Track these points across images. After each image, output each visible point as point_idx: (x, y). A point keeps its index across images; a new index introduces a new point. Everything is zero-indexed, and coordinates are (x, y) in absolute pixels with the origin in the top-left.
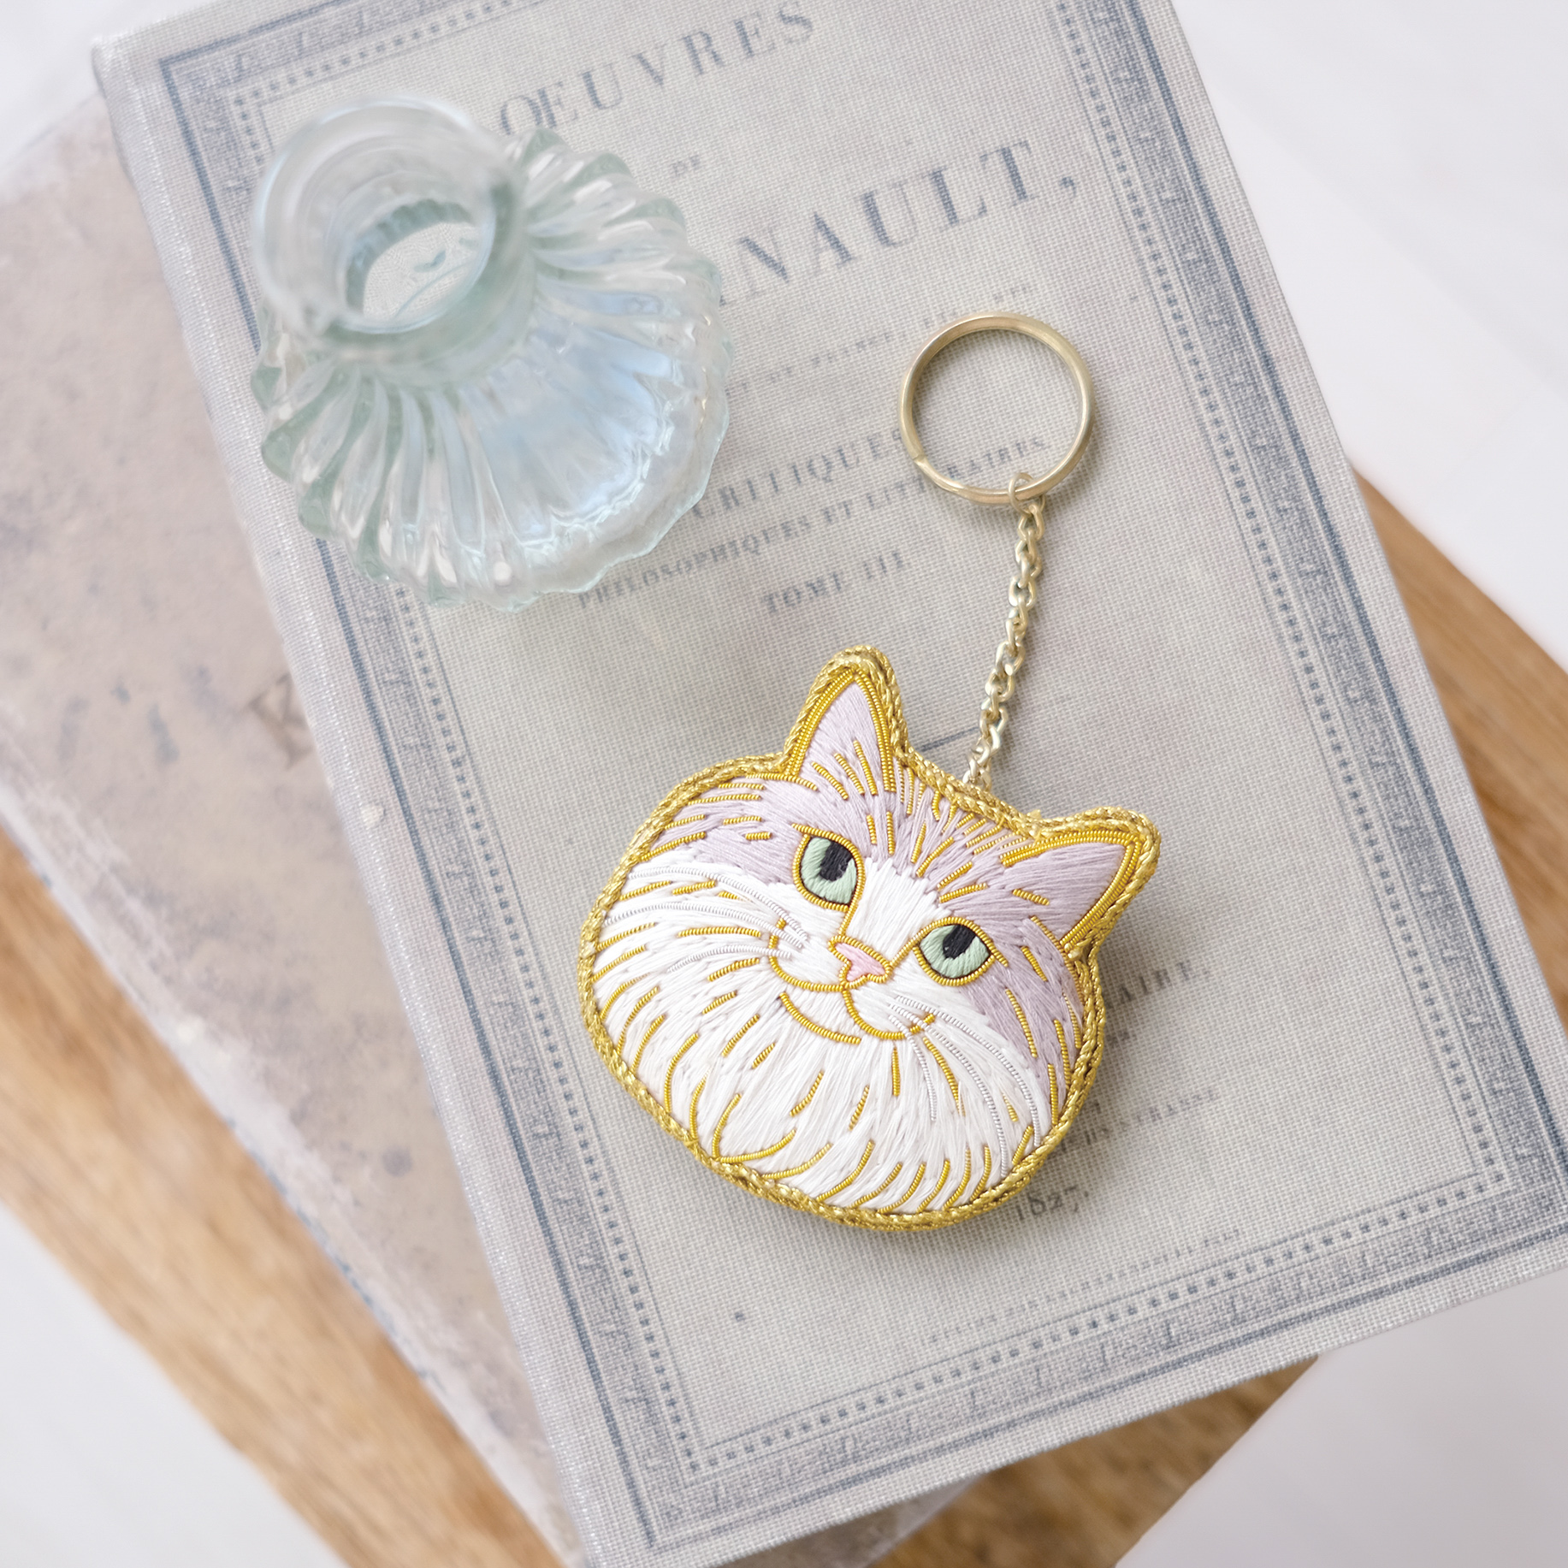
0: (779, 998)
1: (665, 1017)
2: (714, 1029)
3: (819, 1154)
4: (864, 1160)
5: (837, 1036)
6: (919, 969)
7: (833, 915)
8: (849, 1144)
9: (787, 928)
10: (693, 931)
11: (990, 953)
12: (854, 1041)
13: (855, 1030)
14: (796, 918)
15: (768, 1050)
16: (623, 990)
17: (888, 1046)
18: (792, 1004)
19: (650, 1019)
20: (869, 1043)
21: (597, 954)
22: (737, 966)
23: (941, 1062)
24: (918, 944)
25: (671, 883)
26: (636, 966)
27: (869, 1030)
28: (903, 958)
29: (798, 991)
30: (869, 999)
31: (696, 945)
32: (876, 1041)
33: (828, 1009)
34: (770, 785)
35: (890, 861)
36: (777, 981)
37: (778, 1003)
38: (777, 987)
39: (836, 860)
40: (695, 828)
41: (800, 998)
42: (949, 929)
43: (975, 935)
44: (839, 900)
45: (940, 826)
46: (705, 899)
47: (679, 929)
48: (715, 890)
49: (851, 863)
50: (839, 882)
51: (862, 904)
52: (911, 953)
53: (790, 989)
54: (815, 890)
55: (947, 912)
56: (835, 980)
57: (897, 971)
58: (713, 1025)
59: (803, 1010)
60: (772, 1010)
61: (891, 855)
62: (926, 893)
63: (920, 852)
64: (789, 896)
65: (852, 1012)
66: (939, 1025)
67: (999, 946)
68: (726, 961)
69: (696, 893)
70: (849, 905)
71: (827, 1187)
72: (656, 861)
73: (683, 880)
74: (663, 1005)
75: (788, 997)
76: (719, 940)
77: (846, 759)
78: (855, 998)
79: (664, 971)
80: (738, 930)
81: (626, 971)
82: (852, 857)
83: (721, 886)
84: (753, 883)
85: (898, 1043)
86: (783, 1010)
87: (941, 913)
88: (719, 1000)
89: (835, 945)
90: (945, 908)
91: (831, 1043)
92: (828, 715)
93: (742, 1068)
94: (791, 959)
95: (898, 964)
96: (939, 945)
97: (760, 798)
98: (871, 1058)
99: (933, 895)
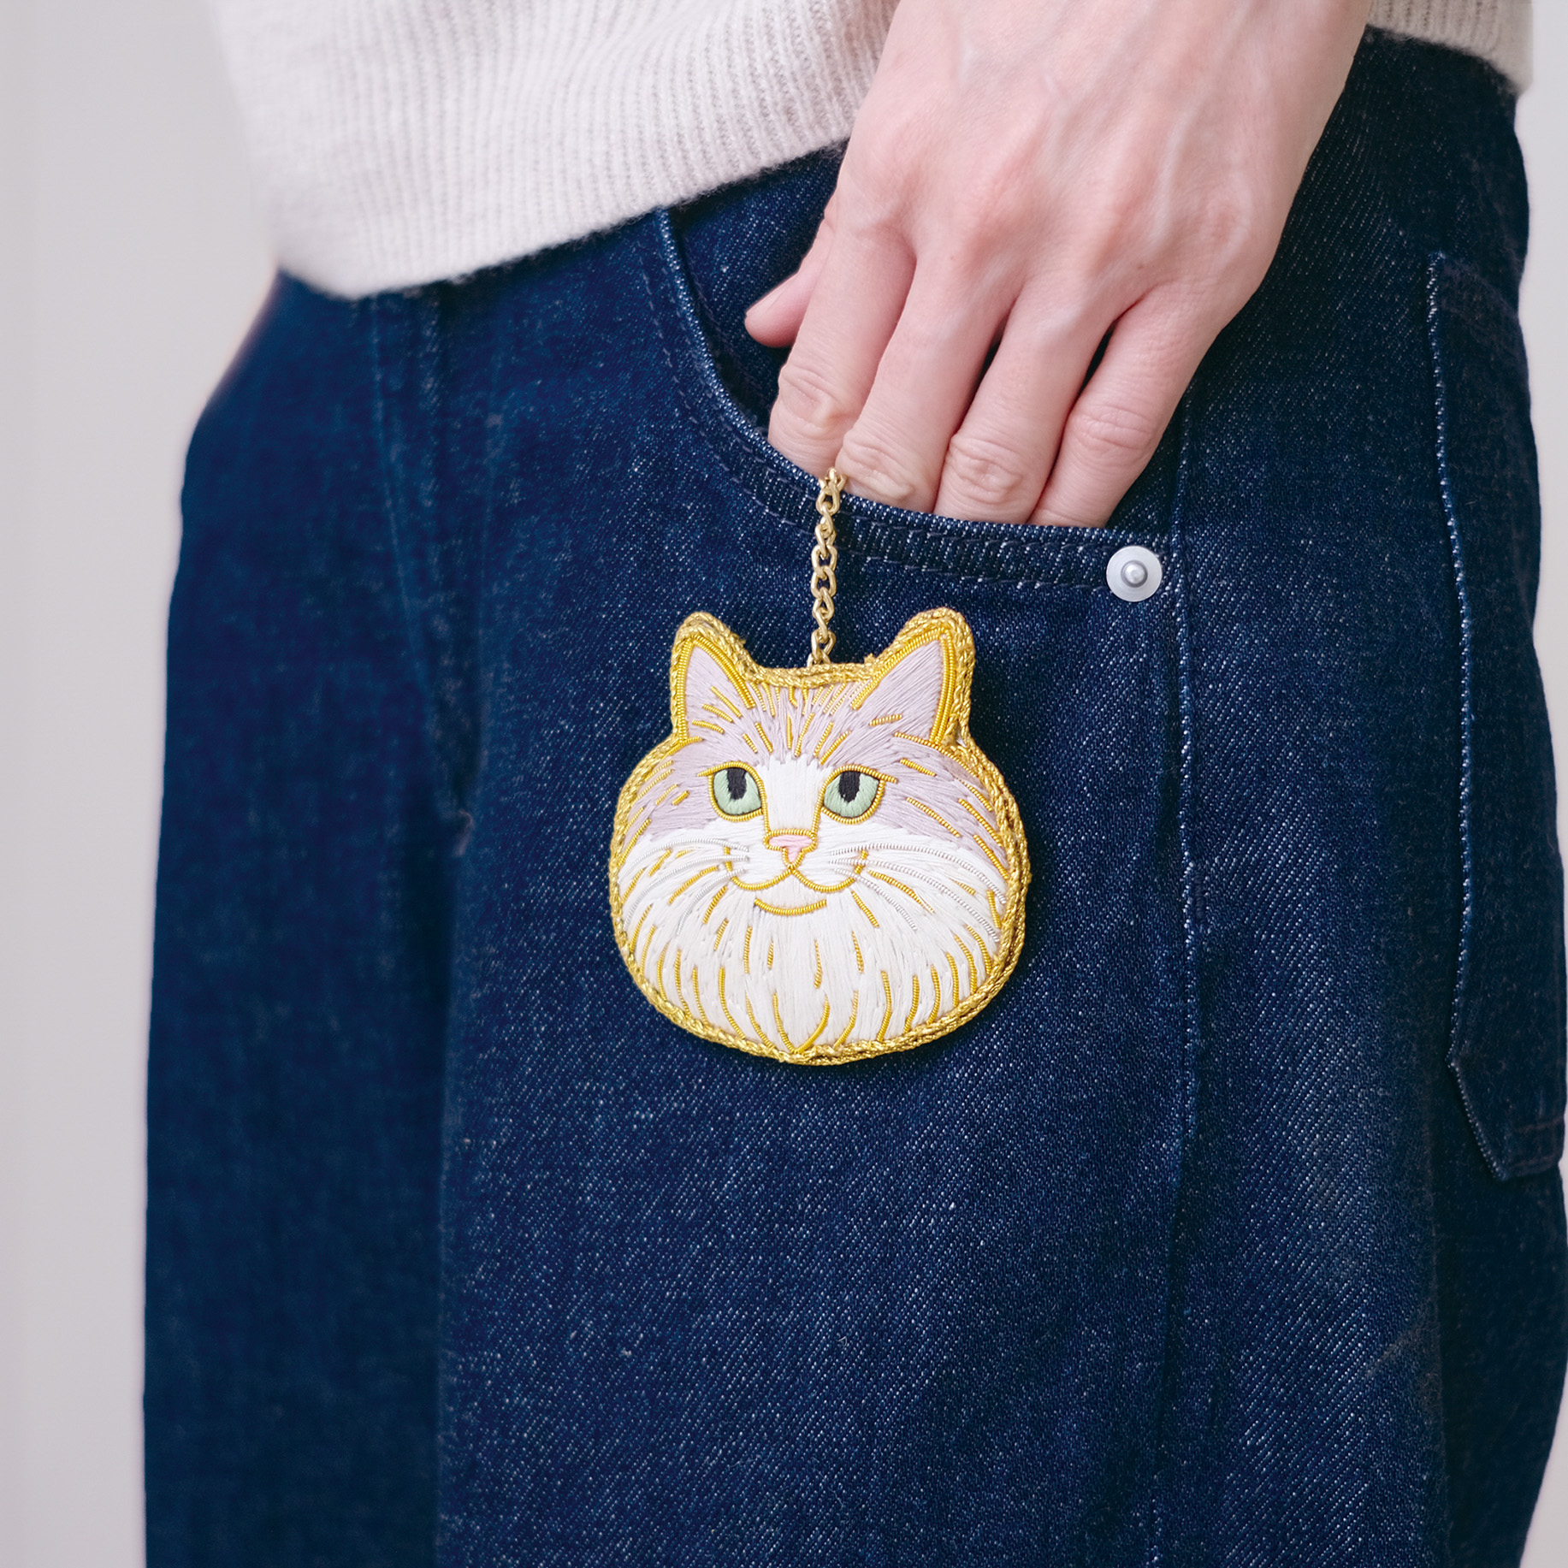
0: (755, 905)
1: (695, 968)
2: (730, 956)
3: (855, 1004)
4: (887, 989)
5: (809, 909)
8: (868, 984)
9: (732, 852)
12: (822, 905)
13: (818, 896)
14: (734, 840)
15: (771, 947)
16: (661, 964)
18: (766, 904)
19: (688, 976)
20: (831, 899)
24: (823, 805)
25: (644, 869)
28: (818, 820)
33: (791, 893)
34: (677, 757)
41: (767, 896)
42: (838, 778)
43: (859, 773)
45: (799, 710)
49: (747, 777)
50: (746, 795)
51: (769, 802)
52: (822, 814)
55: (831, 768)
57: (820, 834)
60: (756, 918)
61: (770, 753)
63: (792, 738)
67: (883, 771)
68: (708, 900)
69: (663, 865)
71: (876, 1026)
73: (651, 862)
76: (696, 888)
81: (654, 951)
82: (745, 771)
85: (852, 886)
86: (763, 912)
87: (828, 772)
88: (720, 932)
90: (827, 766)
94: (745, 872)
95: (817, 829)
96: (837, 795)
98: (841, 909)
99: (814, 763)
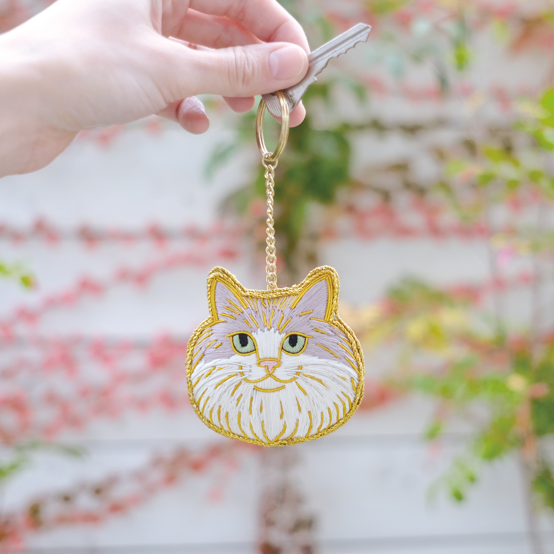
6: (288, 356)
7: (253, 356)
10: (219, 385)
11: (305, 337)
17: (294, 382)
21: (198, 407)
22: (237, 387)
23: (312, 378)
26: (211, 403)
27: (286, 382)
29: (258, 383)
30: (280, 373)
31: (222, 388)
32: (289, 383)
35: (259, 329)
36: (250, 384)
37: (255, 390)
38: (252, 386)
39: (244, 339)
40: (200, 354)
44: (252, 350)
46: (215, 374)
47: (214, 387)
48: (216, 369)
53: (255, 384)
54: (243, 352)
56: (266, 374)
58: (242, 407)
59: (263, 388)
62: (275, 332)
64: (237, 358)
65: (277, 380)
66: (304, 367)
70: (255, 350)
72: (195, 370)
74: (225, 410)
75: (256, 387)
77: (229, 307)
78: (275, 376)
79: (219, 400)
80: (230, 377)
83: (217, 367)
84: (224, 361)
89: (259, 364)
91: (278, 392)
92: (216, 296)
93: (258, 414)
97: (212, 334)
